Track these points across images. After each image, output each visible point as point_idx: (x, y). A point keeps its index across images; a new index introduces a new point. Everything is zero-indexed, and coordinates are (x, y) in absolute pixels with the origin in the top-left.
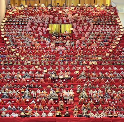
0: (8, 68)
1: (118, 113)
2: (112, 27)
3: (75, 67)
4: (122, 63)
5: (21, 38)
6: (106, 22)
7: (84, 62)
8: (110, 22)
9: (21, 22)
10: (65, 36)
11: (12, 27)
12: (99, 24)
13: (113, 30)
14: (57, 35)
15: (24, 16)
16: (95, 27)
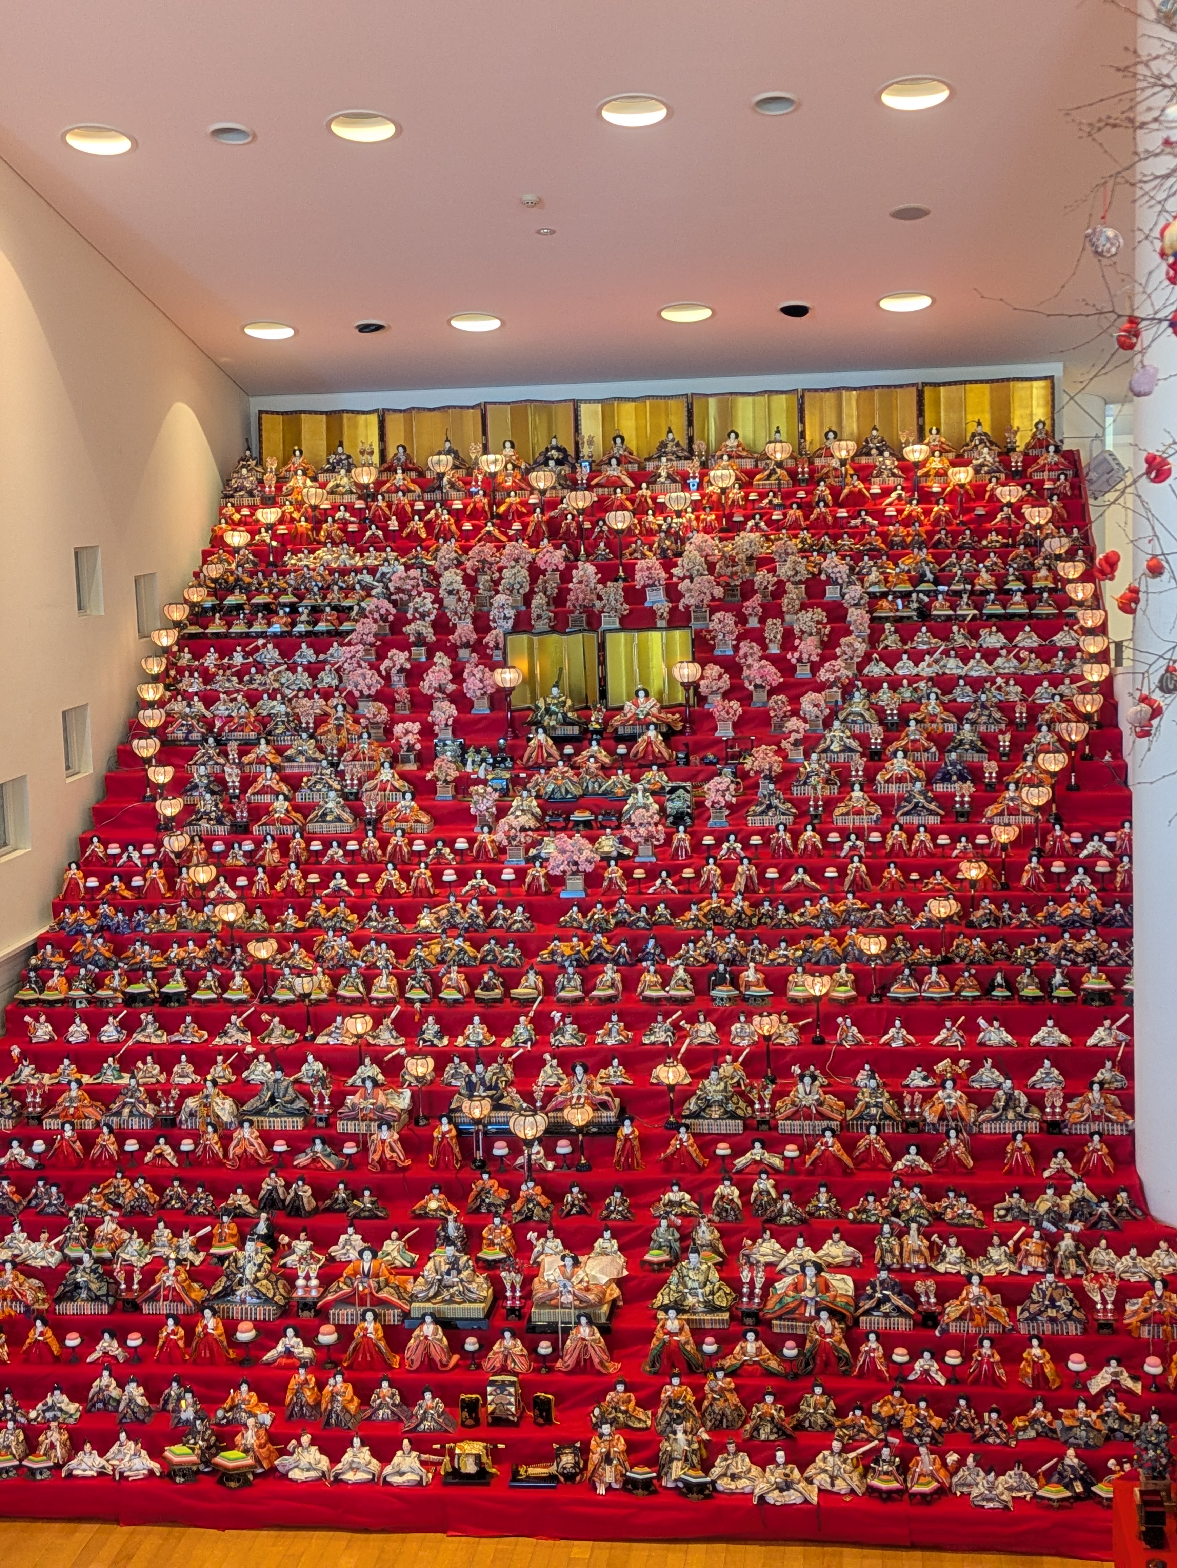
0: (150, 1029)
1: (952, 1458)
2: (1027, 639)
3: (666, 1016)
4: (1058, 978)
5: (290, 759)
6: (978, 598)
7: (750, 974)
8: (1018, 598)
9: (315, 610)
10: (628, 731)
11: (238, 658)
12: (924, 613)
13: (1034, 667)
14: (566, 722)
15: (344, 556)
16: (891, 641)
